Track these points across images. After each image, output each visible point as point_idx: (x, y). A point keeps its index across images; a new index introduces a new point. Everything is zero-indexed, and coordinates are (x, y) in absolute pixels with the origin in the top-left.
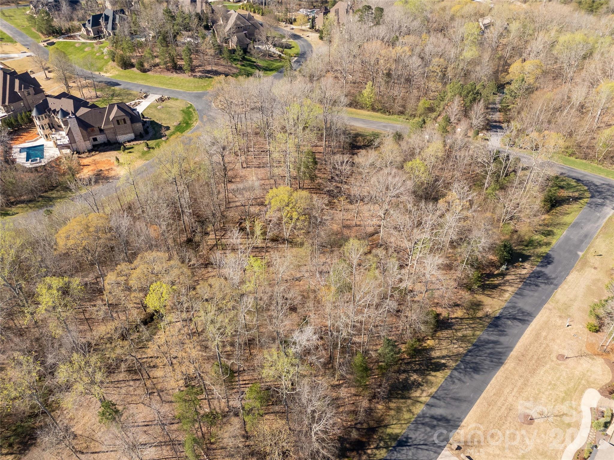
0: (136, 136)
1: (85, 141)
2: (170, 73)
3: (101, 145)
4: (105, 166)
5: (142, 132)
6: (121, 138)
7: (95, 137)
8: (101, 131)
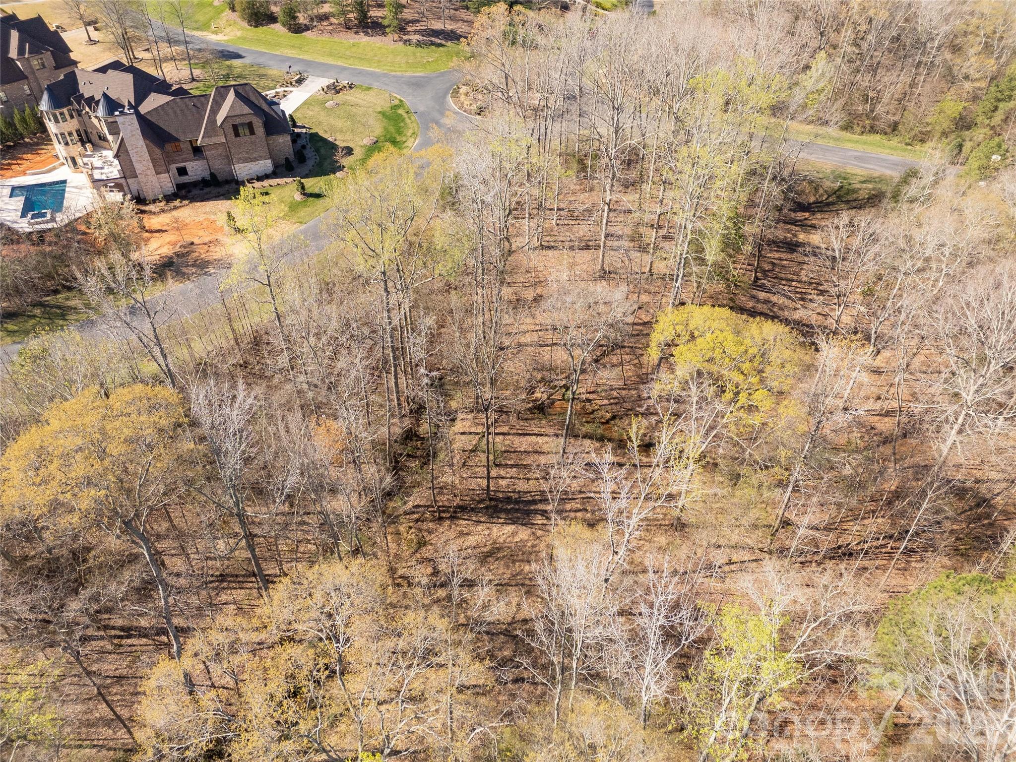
0: (276, 166)
1: (157, 173)
2: (353, 35)
3: (195, 184)
4: (201, 233)
5: (292, 157)
6: (242, 170)
7: (182, 165)
8: (197, 151)
